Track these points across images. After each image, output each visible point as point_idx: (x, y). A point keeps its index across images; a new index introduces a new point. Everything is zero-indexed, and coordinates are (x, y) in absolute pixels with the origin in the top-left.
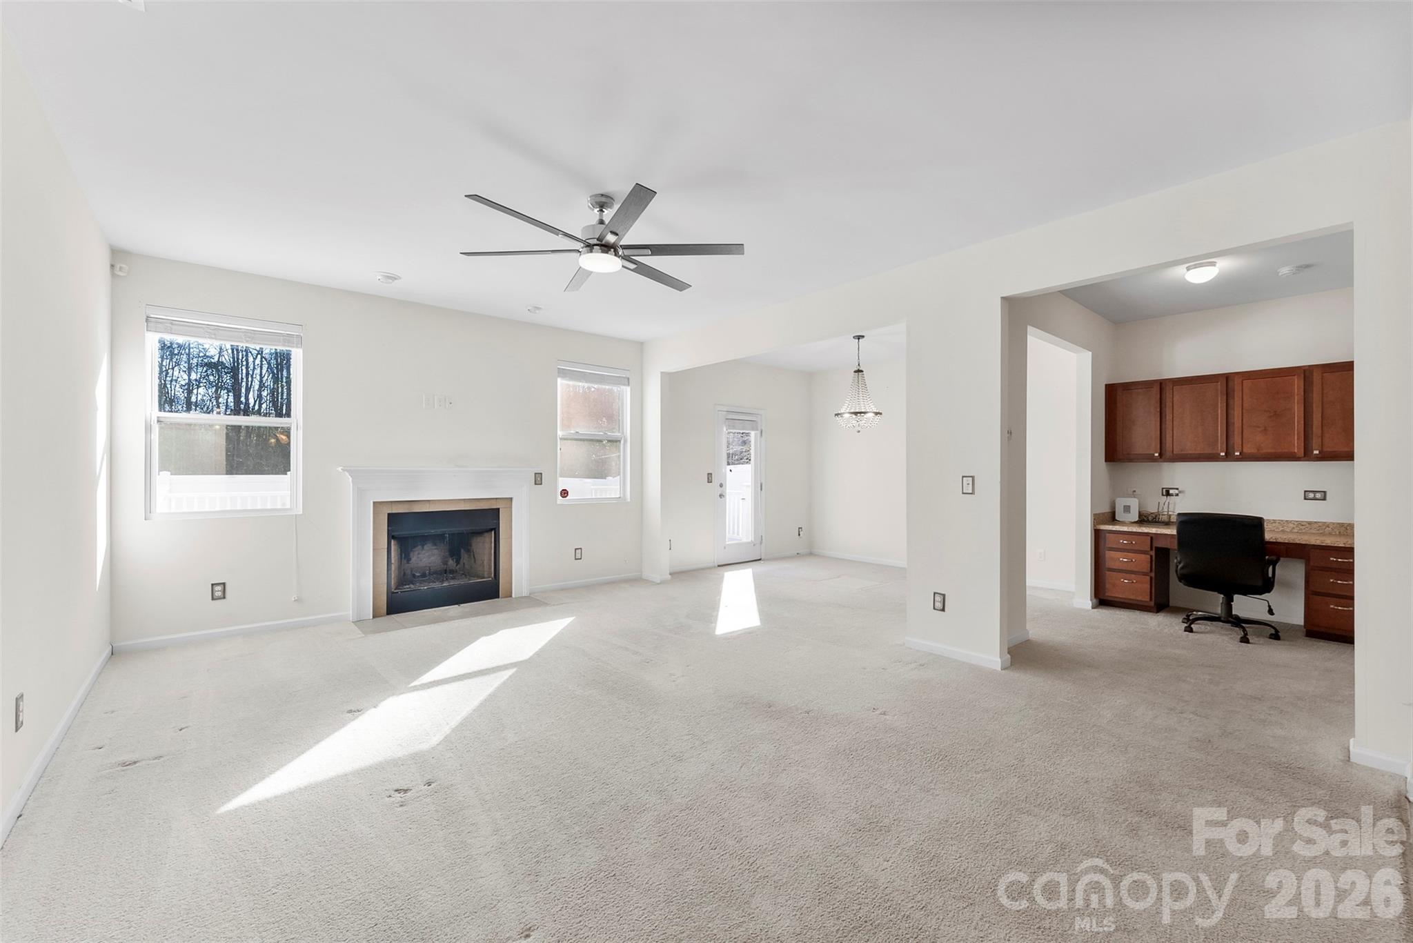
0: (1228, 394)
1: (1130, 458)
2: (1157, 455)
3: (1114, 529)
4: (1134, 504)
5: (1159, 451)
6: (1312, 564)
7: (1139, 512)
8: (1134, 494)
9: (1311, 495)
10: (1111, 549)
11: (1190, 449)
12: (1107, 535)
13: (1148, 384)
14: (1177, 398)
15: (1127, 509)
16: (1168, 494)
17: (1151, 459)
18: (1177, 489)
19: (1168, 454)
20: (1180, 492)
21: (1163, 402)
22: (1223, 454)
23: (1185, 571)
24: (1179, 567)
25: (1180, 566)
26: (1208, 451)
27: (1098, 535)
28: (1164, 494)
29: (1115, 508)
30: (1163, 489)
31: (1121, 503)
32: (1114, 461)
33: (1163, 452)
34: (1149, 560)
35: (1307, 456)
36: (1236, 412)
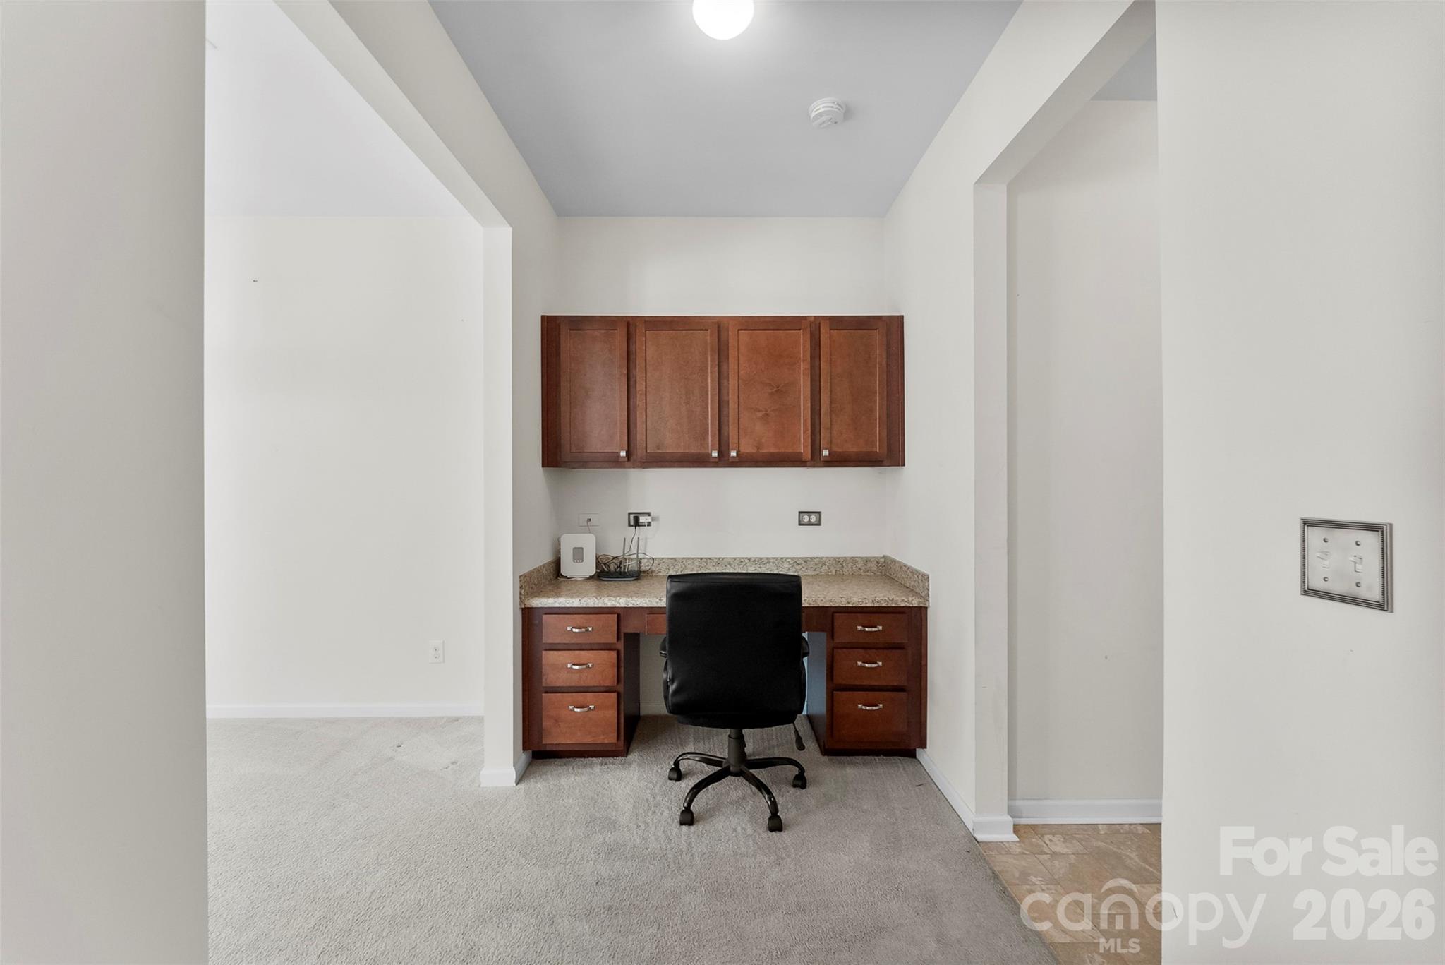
0: (722, 352)
1: (585, 461)
2: (623, 454)
3: (557, 605)
4: (589, 543)
5: (626, 448)
6: (836, 640)
7: (597, 559)
8: (588, 526)
9: (806, 519)
10: (554, 648)
11: (672, 446)
12: (544, 617)
13: (609, 323)
14: (651, 348)
15: (578, 554)
16: (637, 524)
17: (613, 462)
18: (649, 514)
19: (639, 453)
20: (653, 519)
21: (632, 357)
22: (715, 454)
23: (679, 699)
24: (671, 691)
25: (672, 688)
26: (694, 449)
27: (529, 620)
28: (632, 523)
29: (560, 553)
30: (630, 514)
31: (568, 543)
32: (557, 467)
33: (632, 449)
34: (616, 661)
35: (815, 460)
36: (732, 383)
